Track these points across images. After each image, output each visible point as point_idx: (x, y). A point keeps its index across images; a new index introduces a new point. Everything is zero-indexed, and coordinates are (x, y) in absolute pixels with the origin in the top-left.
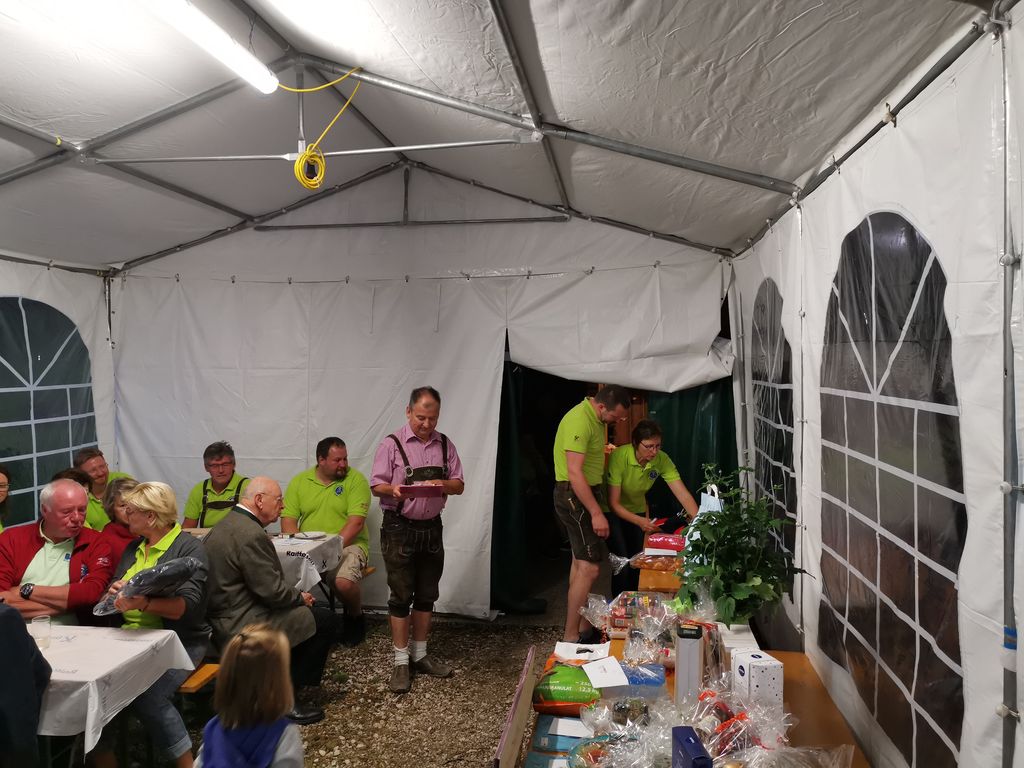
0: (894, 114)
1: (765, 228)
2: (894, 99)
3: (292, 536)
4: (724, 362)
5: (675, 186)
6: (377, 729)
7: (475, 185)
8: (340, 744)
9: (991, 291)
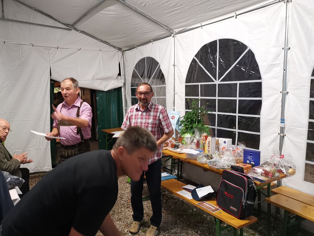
0: (237, 16)
4: (120, 82)
9: (279, 55)
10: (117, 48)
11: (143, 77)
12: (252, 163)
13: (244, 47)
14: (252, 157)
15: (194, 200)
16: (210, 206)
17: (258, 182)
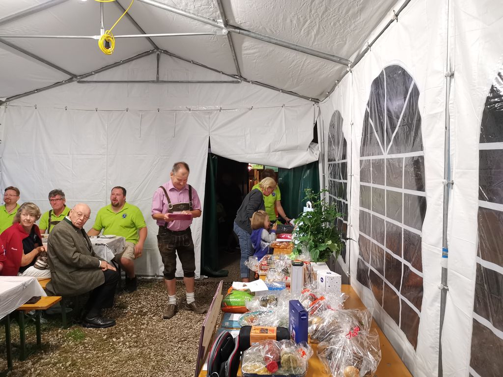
0: (397, 15)
1: (335, 85)
2: (397, 8)
3: (98, 237)
4: (315, 154)
5: (293, 61)
6: (143, 328)
7: (193, 63)
8: (123, 336)
9: (440, 91)
12: (294, 331)
14: (294, 319)
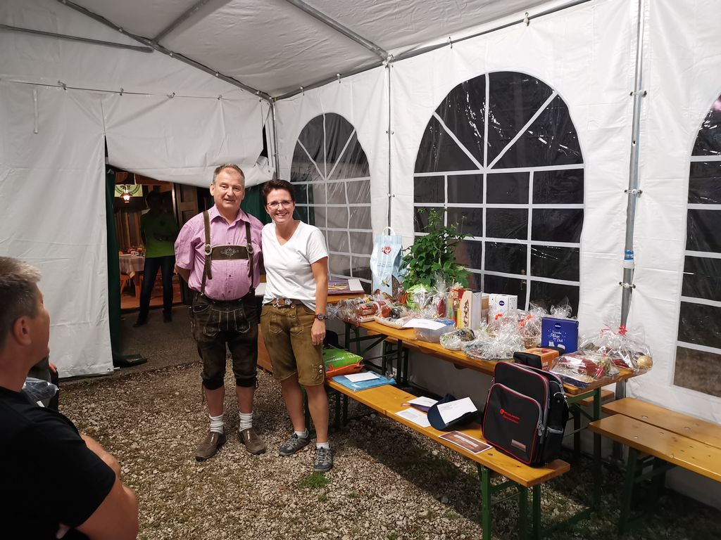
0: (529, 19)
1: (333, 79)
9: (623, 108)
10: (258, 93)
11: (317, 160)
12: (560, 346)
13: (545, 90)
14: (559, 333)
15: (434, 429)
16: (468, 441)
17: (572, 388)
